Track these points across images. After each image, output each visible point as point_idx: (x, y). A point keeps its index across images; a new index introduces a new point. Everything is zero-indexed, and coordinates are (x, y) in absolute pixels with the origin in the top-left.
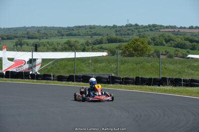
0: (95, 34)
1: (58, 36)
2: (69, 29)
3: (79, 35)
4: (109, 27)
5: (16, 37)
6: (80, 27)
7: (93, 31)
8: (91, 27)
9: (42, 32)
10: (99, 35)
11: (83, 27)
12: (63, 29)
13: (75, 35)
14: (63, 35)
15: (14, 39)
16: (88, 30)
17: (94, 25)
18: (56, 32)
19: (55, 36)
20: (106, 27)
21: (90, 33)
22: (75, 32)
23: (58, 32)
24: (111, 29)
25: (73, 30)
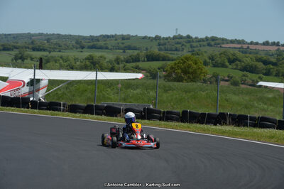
0: (129, 48)
1: (77, 48)
2: (92, 38)
3: (107, 48)
4: (150, 38)
5: (16, 48)
6: (108, 36)
7: (127, 43)
8: (124, 38)
9: (54, 41)
10: (135, 49)
11: (113, 36)
12: (84, 38)
13: (101, 48)
14: (83, 48)
15: (12, 50)
16: (119, 41)
17: (129, 35)
18: (74, 42)
19: (72, 49)
20: (145, 38)
21: (122, 46)
22: (101, 43)
23: (77, 43)
24: (152, 40)
25: (98, 40)
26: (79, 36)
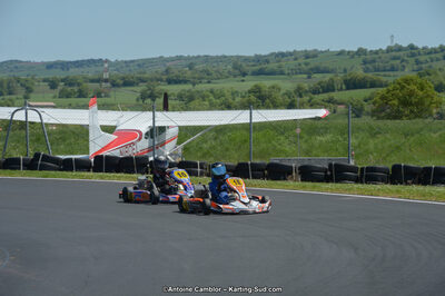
0: (318, 70)
1: (235, 76)
2: (258, 59)
3: (282, 73)
4: (349, 52)
5: (143, 81)
6: (282, 55)
7: (313, 63)
8: (308, 55)
9: (199, 67)
10: (326, 71)
11: (291, 54)
12: (246, 59)
13: (272, 73)
14: (244, 74)
15: (137, 84)
16: (302, 61)
17: (315, 50)
18: (229, 67)
19: (227, 77)
20: (341, 53)
21: (306, 68)
22: (273, 66)
23: (235, 67)
24: (353, 57)
25: (267, 62)
26: (238, 57)
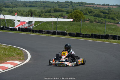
0: (46, 6)
1: (24, 7)
2: (30, 2)
3: (37, 7)
4: (55, 2)
6: (37, 2)
7: (45, 4)
8: (44, 2)
9: (14, 3)
10: (49, 7)
11: (39, 2)
12: (27, 2)
13: (34, 6)
14: (27, 6)
16: (42, 4)
17: (46, 1)
18: (22, 4)
19: (22, 7)
20: (53, 2)
21: (43, 6)
22: (34, 4)
23: (24, 4)
24: (56, 3)
25: (33, 3)
26: (25, 1)
